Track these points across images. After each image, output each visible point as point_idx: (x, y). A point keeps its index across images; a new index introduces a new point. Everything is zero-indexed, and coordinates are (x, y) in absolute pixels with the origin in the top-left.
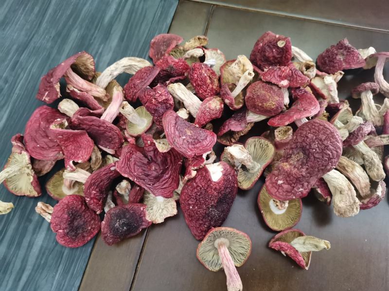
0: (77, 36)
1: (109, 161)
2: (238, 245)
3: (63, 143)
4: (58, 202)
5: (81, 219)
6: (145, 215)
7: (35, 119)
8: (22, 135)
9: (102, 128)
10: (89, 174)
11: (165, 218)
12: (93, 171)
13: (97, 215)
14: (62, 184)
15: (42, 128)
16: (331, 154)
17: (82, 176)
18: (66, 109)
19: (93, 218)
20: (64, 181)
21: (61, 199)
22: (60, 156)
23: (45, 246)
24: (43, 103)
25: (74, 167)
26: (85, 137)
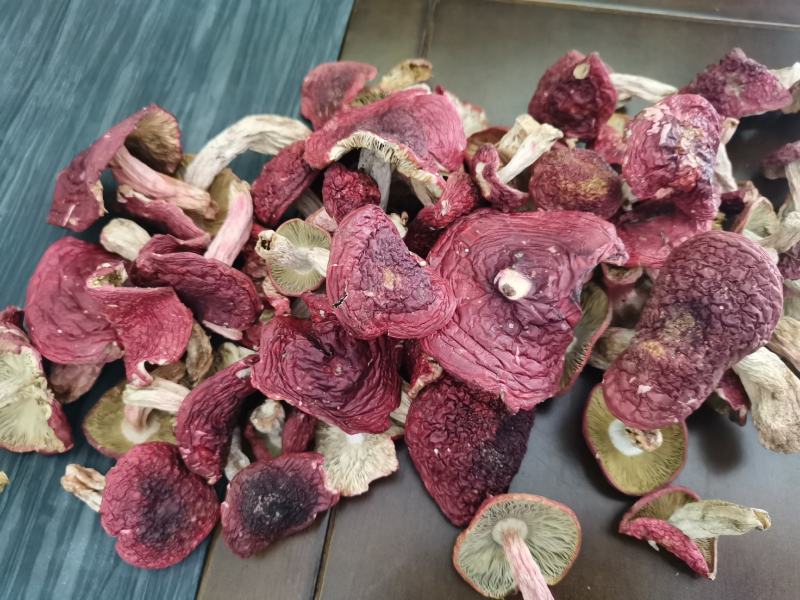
0: (133, 78)
1: (229, 357)
2: (549, 534)
3: (121, 320)
4: (113, 462)
5: (173, 500)
6: (322, 480)
7: (48, 269)
8: (19, 309)
9: (210, 280)
10: (184, 391)
11: (370, 481)
12: (192, 383)
13: (210, 486)
14: (121, 417)
15: (67, 290)
16: (760, 314)
17: (169, 396)
18: (120, 243)
19: (200, 496)
20: (126, 411)
21: (122, 455)
22: (114, 353)
23: (89, 568)
24: (65, 231)
25: (149, 377)
26: (171, 302)
